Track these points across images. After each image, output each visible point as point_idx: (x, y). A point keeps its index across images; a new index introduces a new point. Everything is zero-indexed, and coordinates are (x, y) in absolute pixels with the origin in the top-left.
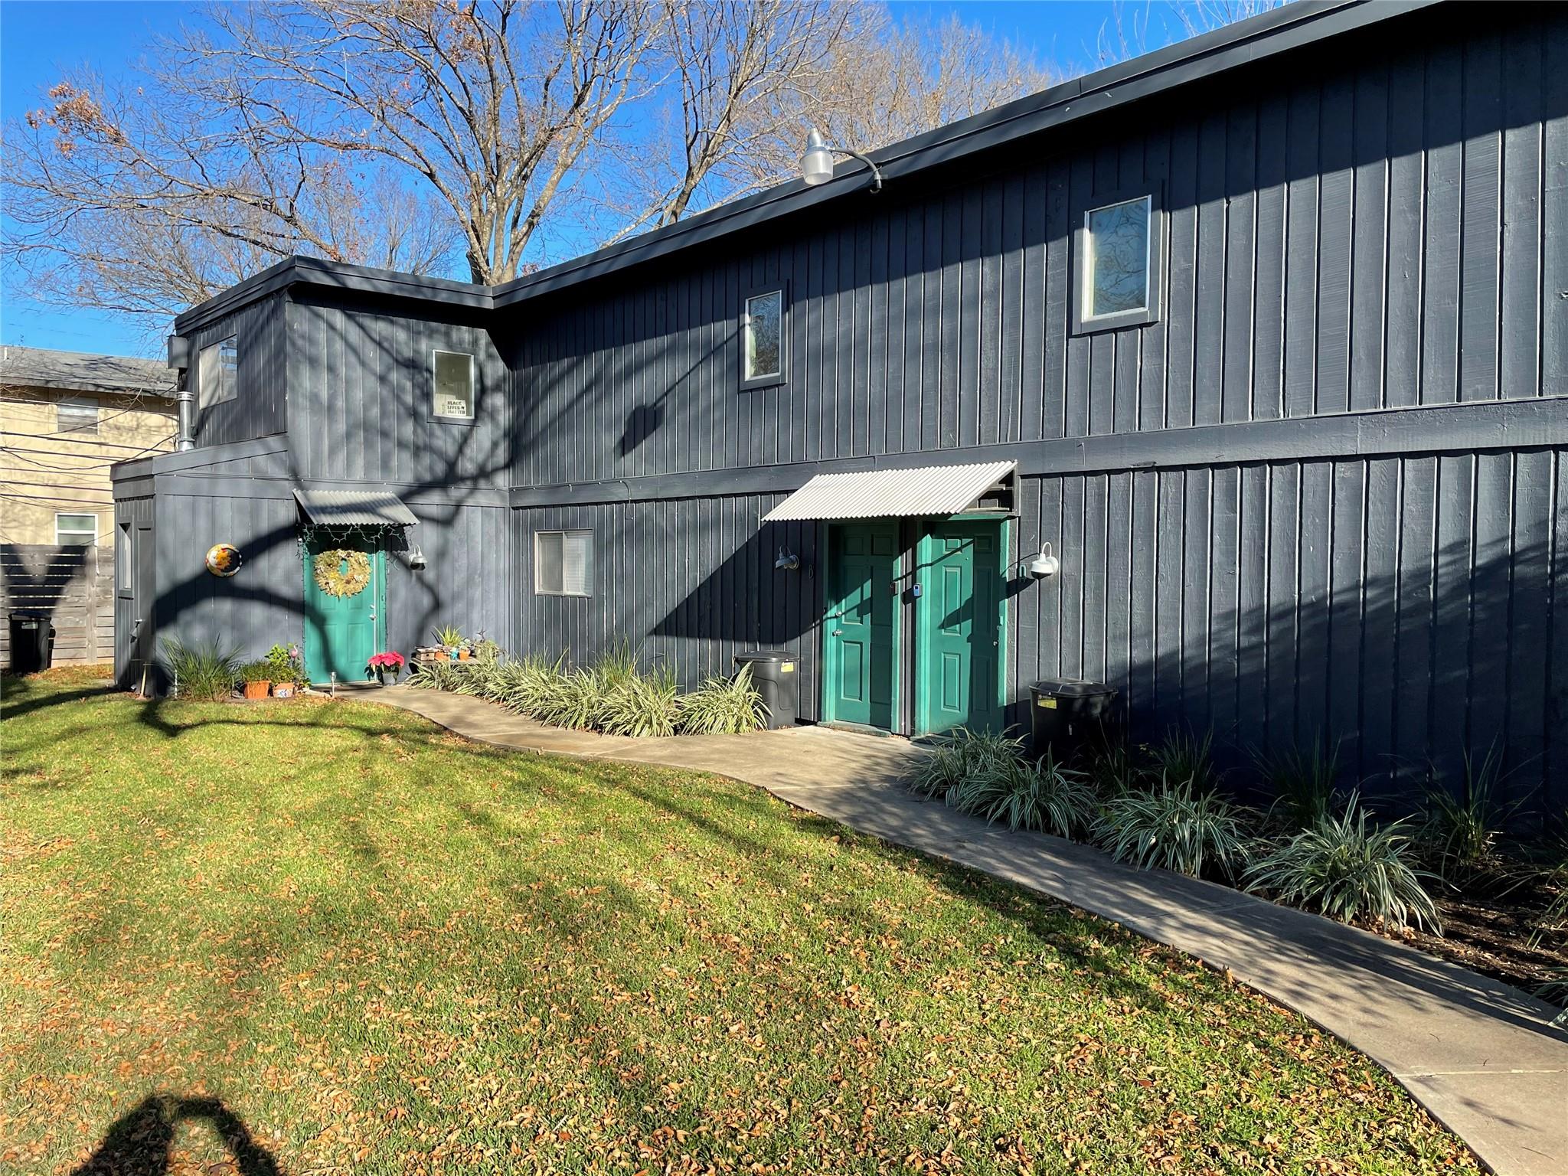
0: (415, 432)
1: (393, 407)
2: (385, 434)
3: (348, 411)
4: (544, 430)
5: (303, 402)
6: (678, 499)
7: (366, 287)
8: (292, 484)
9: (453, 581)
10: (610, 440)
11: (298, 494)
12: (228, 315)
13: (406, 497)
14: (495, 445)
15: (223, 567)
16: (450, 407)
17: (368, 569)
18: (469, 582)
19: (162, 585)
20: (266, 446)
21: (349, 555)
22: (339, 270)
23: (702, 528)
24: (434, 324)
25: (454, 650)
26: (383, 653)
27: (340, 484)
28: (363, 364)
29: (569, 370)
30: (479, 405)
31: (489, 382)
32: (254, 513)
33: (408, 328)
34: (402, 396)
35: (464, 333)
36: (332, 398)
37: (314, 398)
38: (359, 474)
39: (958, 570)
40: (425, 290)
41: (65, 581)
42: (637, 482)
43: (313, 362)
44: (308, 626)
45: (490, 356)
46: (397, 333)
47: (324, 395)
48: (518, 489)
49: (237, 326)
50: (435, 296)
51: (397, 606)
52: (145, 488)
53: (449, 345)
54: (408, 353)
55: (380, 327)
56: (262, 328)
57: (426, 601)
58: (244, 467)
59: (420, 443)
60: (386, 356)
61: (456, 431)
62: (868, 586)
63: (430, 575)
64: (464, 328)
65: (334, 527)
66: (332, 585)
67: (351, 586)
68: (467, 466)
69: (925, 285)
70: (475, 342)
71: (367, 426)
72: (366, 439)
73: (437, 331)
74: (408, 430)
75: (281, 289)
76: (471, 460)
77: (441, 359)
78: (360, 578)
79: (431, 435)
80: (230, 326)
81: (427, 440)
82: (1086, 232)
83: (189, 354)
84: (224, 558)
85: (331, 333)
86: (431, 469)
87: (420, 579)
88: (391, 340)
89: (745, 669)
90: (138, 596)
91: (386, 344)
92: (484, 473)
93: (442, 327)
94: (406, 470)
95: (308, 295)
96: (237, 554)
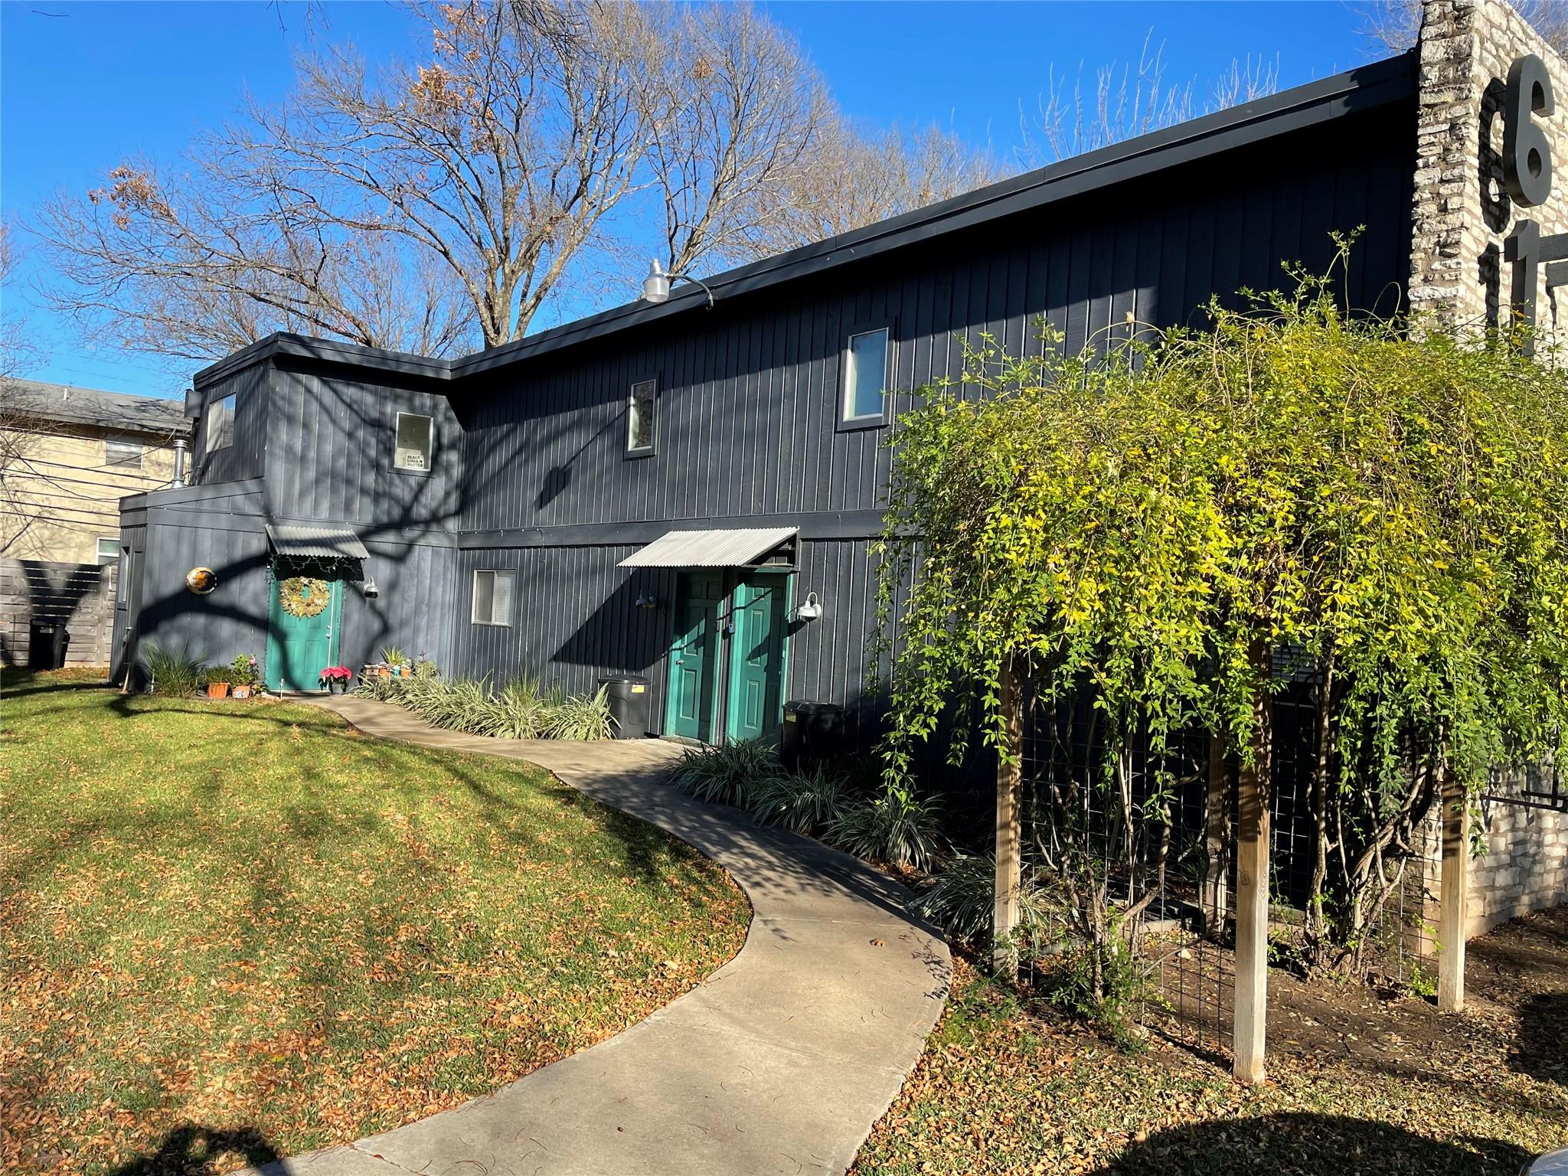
0: (376, 480)
1: (358, 459)
2: (349, 482)
3: (318, 462)
4: (486, 484)
5: (280, 452)
6: (577, 546)
7: (338, 359)
8: (265, 520)
9: (402, 608)
10: (533, 495)
11: (269, 528)
12: (231, 375)
13: (363, 536)
14: (447, 494)
15: (200, 587)
16: (410, 460)
17: (327, 595)
18: (417, 611)
19: (147, 598)
20: (244, 488)
21: (310, 582)
22: (316, 345)
23: (592, 572)
24: (399, 391)
25: (397, 668)
26: (334, 667)
27: (307, 521)
28: (334, 422)
29: (507, 435)
30: (435, 459)
31: (445, 441)
32: (230, 544)
33: (375, 393)
34: (367, 450)
35: (425, 399)
36: (305, 448)
37: (289, 449)
38: (324, 513)
39: (761, 613)
40: (390, 362)
41: (82, 594)
42: (549, 531)
43: (291, 419)
44: (270, 641)
45: (448, 419)
46: (366, 397)
47: (298, 447)
48: (464, 533)
49: (237, 384)
50: (398, 367)
51: (350, 628)
52: (140, 518)
53: (412, 409)
54: (374, 414)
55: (351, 392)
56: (254, 389)
57: (376, 625)
58: (223, 504)
59: (380, 489)
60: (354, 416)
61: (413, 481)
62: (703, 623)
63: (381, 603)
64: (426, 394)
65: (294, 557)
66: (293, 606)
67: (311, 609)
68: (421, 511)
69: (749, 384)
70: (435, 407)
71: (334, 474)
72: (332, 486)
73: (401, 397)
74: (370, 479)
75: (268, 358)
76: (425, 506)
77: (403, 419)
78: (319, 602)
79: (391, 484)
80: (231, 385)
81: (387, 488)
82: (849, 352)
83: (202, 406)
84: (201, 579)
85: (308, 395)
86: (389, 513)
87: (373, 607)
88: (360, 403)
89: (603, 689)
90: (129, 607)
91: (355, 407)
92: (436, 519)
93: (405, 393)
94: (365, 513)
95: (289, 364)
96: (213, 576)
